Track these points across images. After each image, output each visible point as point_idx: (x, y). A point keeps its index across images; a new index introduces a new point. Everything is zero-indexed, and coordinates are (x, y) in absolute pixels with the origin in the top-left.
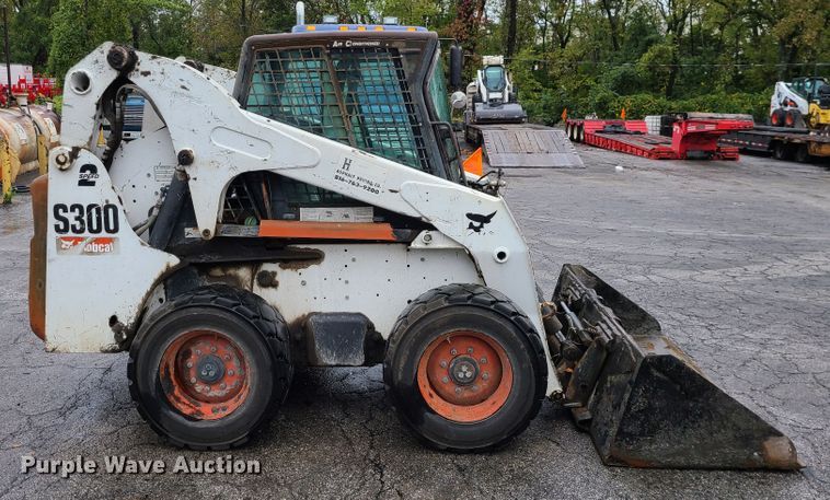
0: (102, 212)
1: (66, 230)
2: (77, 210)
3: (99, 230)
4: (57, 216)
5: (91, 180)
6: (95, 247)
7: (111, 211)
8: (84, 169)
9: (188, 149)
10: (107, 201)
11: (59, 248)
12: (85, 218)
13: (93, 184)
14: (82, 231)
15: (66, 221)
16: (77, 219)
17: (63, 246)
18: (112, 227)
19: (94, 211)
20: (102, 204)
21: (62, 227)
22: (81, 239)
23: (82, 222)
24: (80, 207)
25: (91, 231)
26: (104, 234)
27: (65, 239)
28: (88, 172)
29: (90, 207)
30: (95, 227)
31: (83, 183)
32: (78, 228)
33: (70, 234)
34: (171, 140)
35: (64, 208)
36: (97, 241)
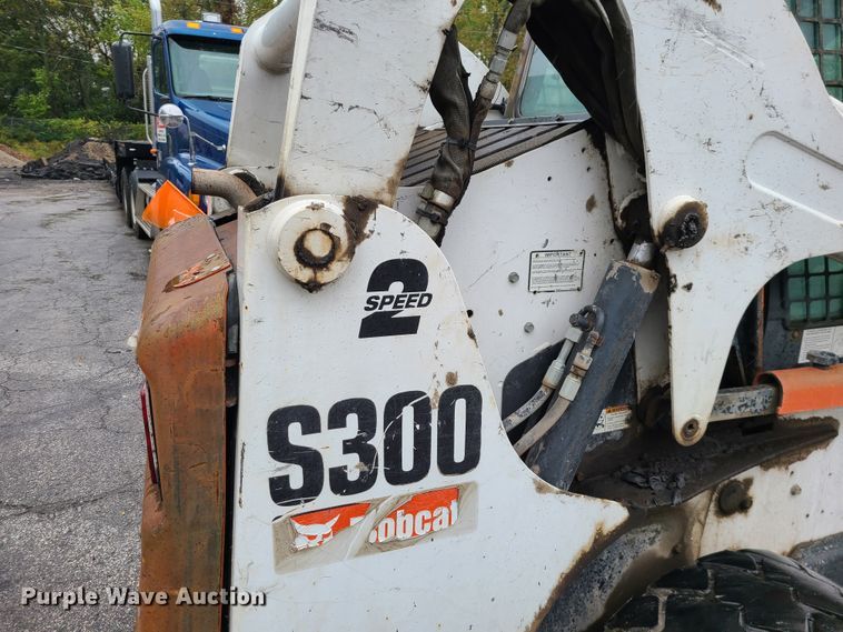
0: (435, 414)
1: (311, 489)
2: (352, 420)
3: (420, 471)
4: (280, 448)
5: (406, 313)
6: (406, 524)
7: (460, 406)
8: (381, 277)
9: (690, 199)
10: (451, 378)
11: (286, 550)
12: (378, 442)
13: (410, 326)
14: (366, 482)
15: (311, 461)
16: (348, 447)
17: (301, 543)
18: (459, 455)
19: (408, 413)
20: (434, 389)
21: (296, 479)
22: (361, 509)
23: (367, 455)
24: (364, 408)
25: (395, 477)
26: (435, 479)
27: (305, 518)
28: (396, 288)
29: (396, 404)
30: (407, 464)
31: (378, 325)
32: (353, 476)
33: (327, 498)
34: (642, 170)
35: (308, 417)
36: (413, 505)
